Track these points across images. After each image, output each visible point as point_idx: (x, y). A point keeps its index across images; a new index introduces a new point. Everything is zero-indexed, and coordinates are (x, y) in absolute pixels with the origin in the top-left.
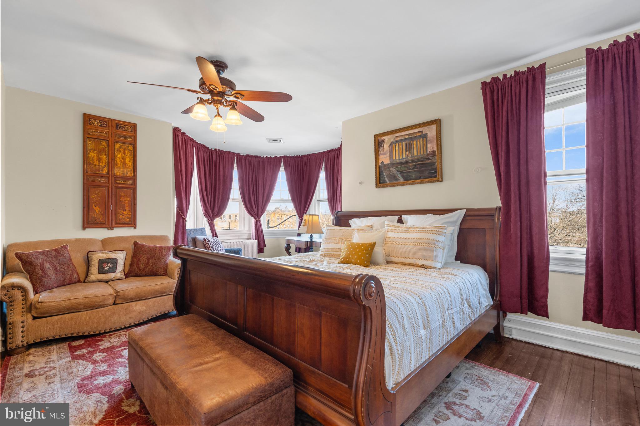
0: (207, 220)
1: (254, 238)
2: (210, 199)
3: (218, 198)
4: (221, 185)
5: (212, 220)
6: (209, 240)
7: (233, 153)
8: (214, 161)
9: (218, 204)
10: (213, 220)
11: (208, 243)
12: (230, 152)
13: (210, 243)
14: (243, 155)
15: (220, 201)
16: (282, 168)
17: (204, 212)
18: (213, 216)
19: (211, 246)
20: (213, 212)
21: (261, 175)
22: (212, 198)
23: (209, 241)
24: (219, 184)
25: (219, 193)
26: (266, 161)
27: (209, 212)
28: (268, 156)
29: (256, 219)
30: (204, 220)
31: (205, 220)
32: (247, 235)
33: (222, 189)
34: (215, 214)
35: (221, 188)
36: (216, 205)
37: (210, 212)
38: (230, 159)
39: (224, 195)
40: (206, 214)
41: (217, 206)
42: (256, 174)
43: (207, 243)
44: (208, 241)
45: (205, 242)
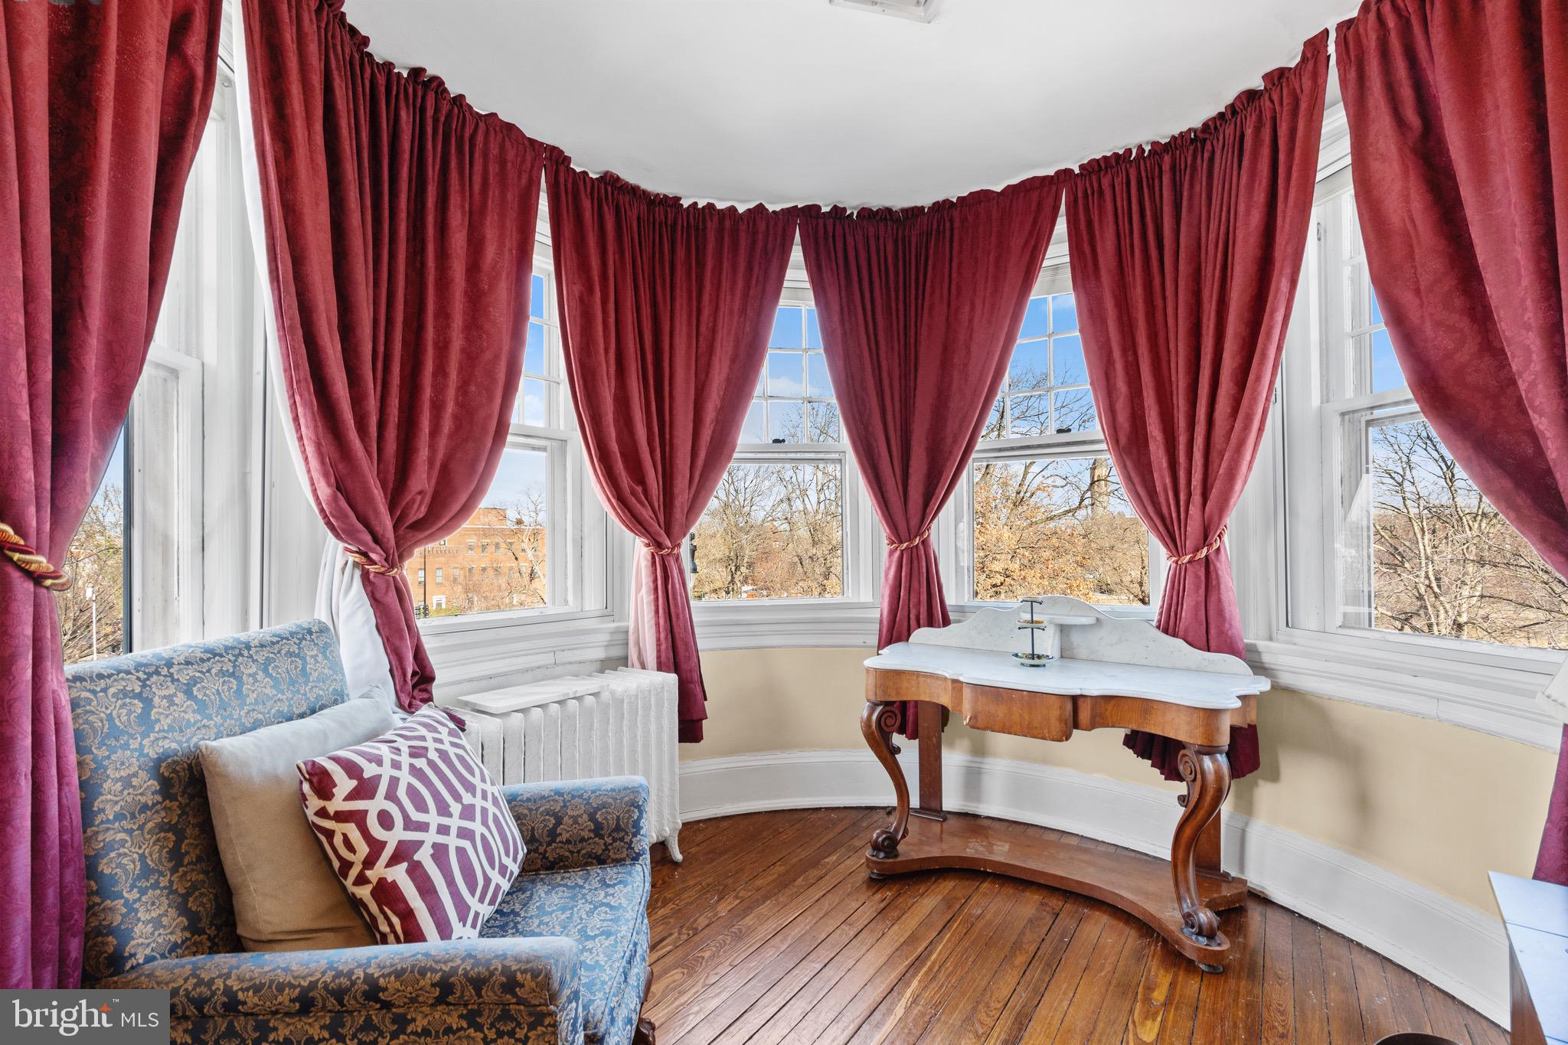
0: (352, 558)
1: (651, 657)
2: (372, 404)
3: (437, 407)
4: (458, 321)
5: (394, 560)
6: (369, 770)
7: (532, 141)
8: (406, 145)
9: (432, 447)
10: (401, 558)
11: (358, 818)
12: (510, 128)
13: (371, 807)
14: (585, 173)
15: (447, 425)
16: (797, 273)
17: (325, 491)
18: (396, 527)
19: (392, 838)
20: (396, 494)
21: (681, 302)
22: (394, 402)
23: (365, 789)
24: (444, 314)
25: (441, 371)
26: (712, 226)
27: (370, 499)
28: (721, 205)
29: (659, 545)
30: (327, 557)
31: (336, 553)
32: (604, 638)
33: (463, 350)
34: (413, 518)
35: (457, 342)
36: (423, 453)
37: (378, 494)
38: (512, 173)
39: (473, 388)
40: (341, 516)
41: (431, 462)
42: (654, 295)
43: (341, 817)
44: (351, 796)
45: (314, 803)
